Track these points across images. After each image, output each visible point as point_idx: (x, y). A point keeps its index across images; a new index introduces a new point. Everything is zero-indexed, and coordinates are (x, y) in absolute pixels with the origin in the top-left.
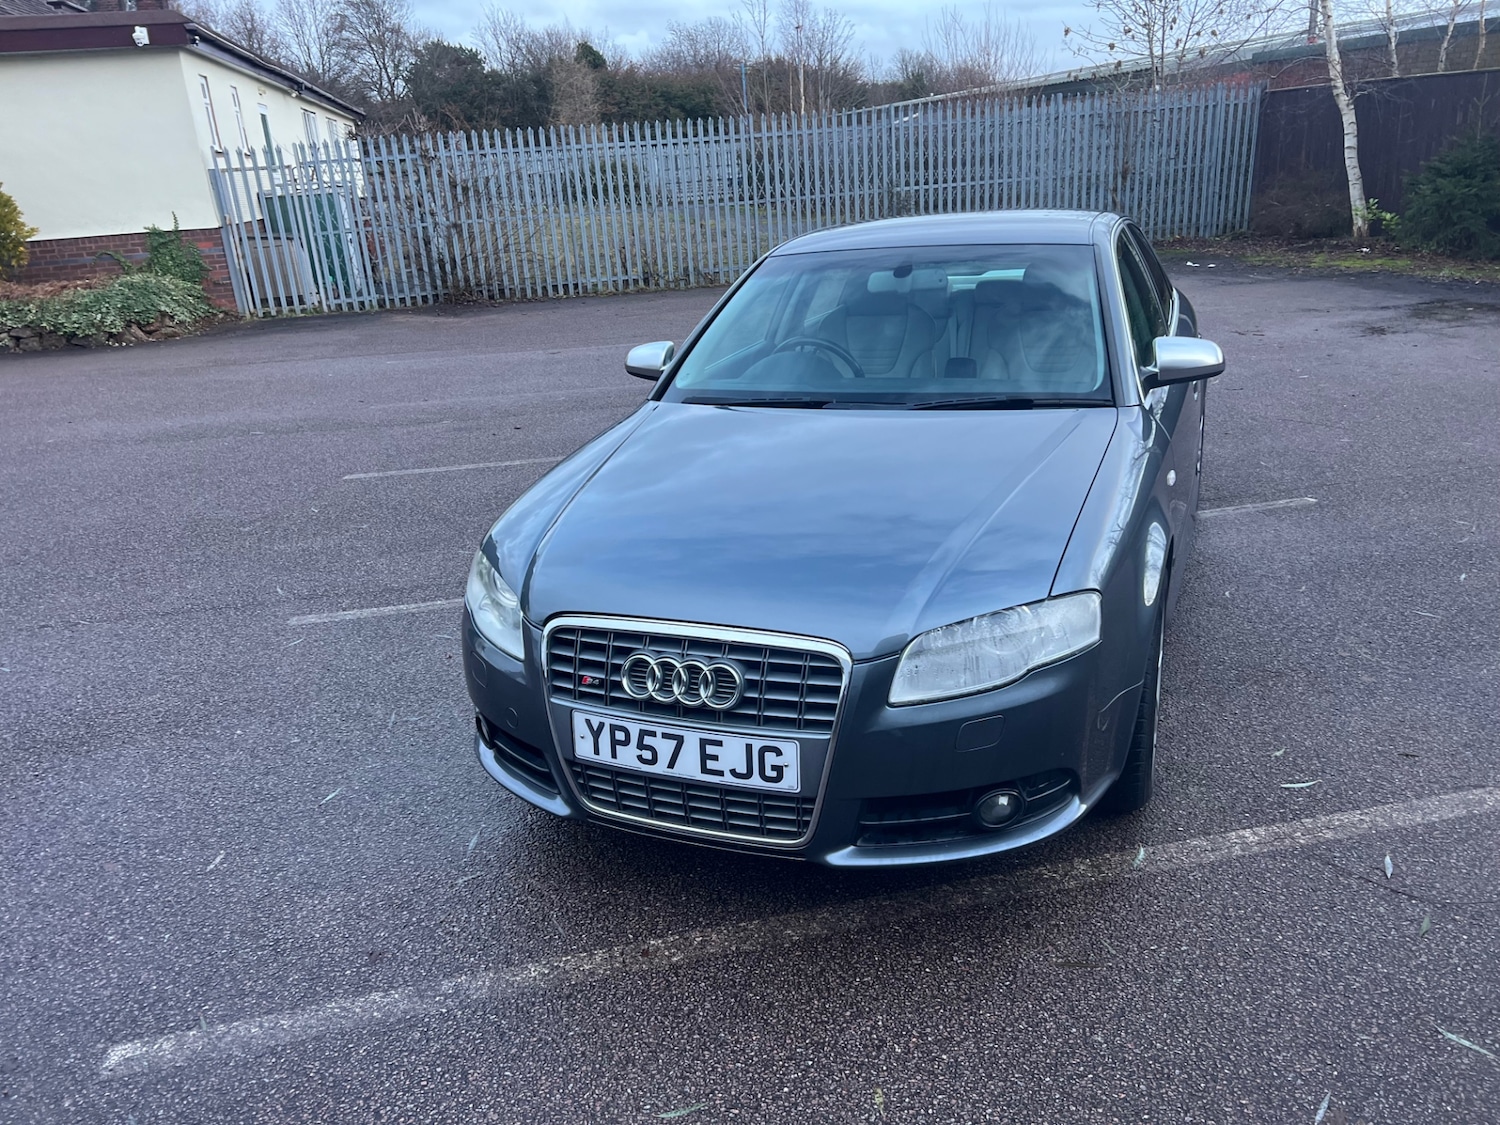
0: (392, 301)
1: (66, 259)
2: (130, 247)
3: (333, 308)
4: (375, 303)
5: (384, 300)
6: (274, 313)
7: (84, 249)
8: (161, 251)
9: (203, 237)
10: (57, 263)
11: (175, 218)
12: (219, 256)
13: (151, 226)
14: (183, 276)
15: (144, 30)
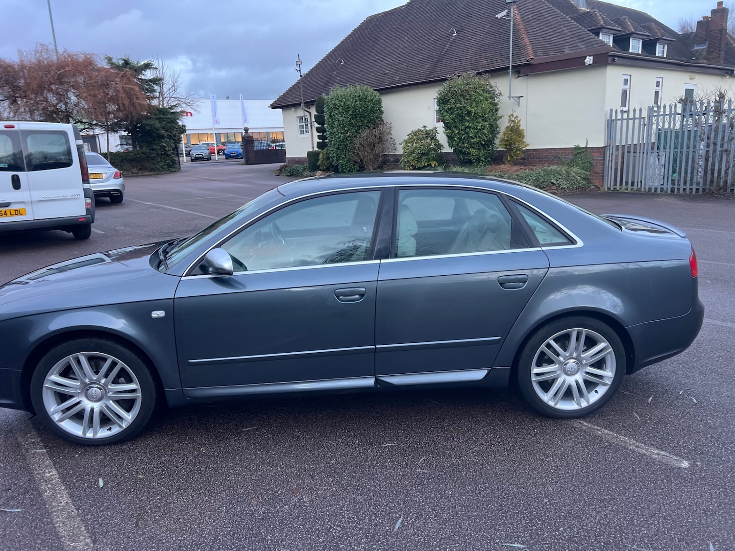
0: (679, 189)
1: (544, 157)
2: (567, 154)
3: (647, 189)
4: (669, 190)
5: (674, 188)
6: (618, 189)
7: (551, 153)
8: (578, 156)
9: (596, 151)
10: (540, 158)
11: (587, 142)
12: (600, 160)
13: (577, 145)
14: (583, 168)
15: (592, 58)
